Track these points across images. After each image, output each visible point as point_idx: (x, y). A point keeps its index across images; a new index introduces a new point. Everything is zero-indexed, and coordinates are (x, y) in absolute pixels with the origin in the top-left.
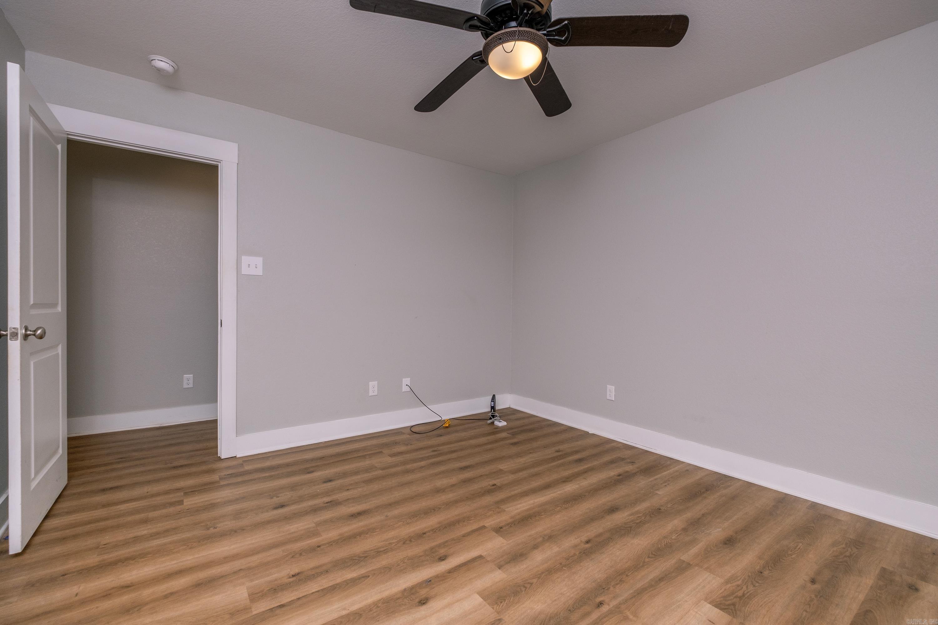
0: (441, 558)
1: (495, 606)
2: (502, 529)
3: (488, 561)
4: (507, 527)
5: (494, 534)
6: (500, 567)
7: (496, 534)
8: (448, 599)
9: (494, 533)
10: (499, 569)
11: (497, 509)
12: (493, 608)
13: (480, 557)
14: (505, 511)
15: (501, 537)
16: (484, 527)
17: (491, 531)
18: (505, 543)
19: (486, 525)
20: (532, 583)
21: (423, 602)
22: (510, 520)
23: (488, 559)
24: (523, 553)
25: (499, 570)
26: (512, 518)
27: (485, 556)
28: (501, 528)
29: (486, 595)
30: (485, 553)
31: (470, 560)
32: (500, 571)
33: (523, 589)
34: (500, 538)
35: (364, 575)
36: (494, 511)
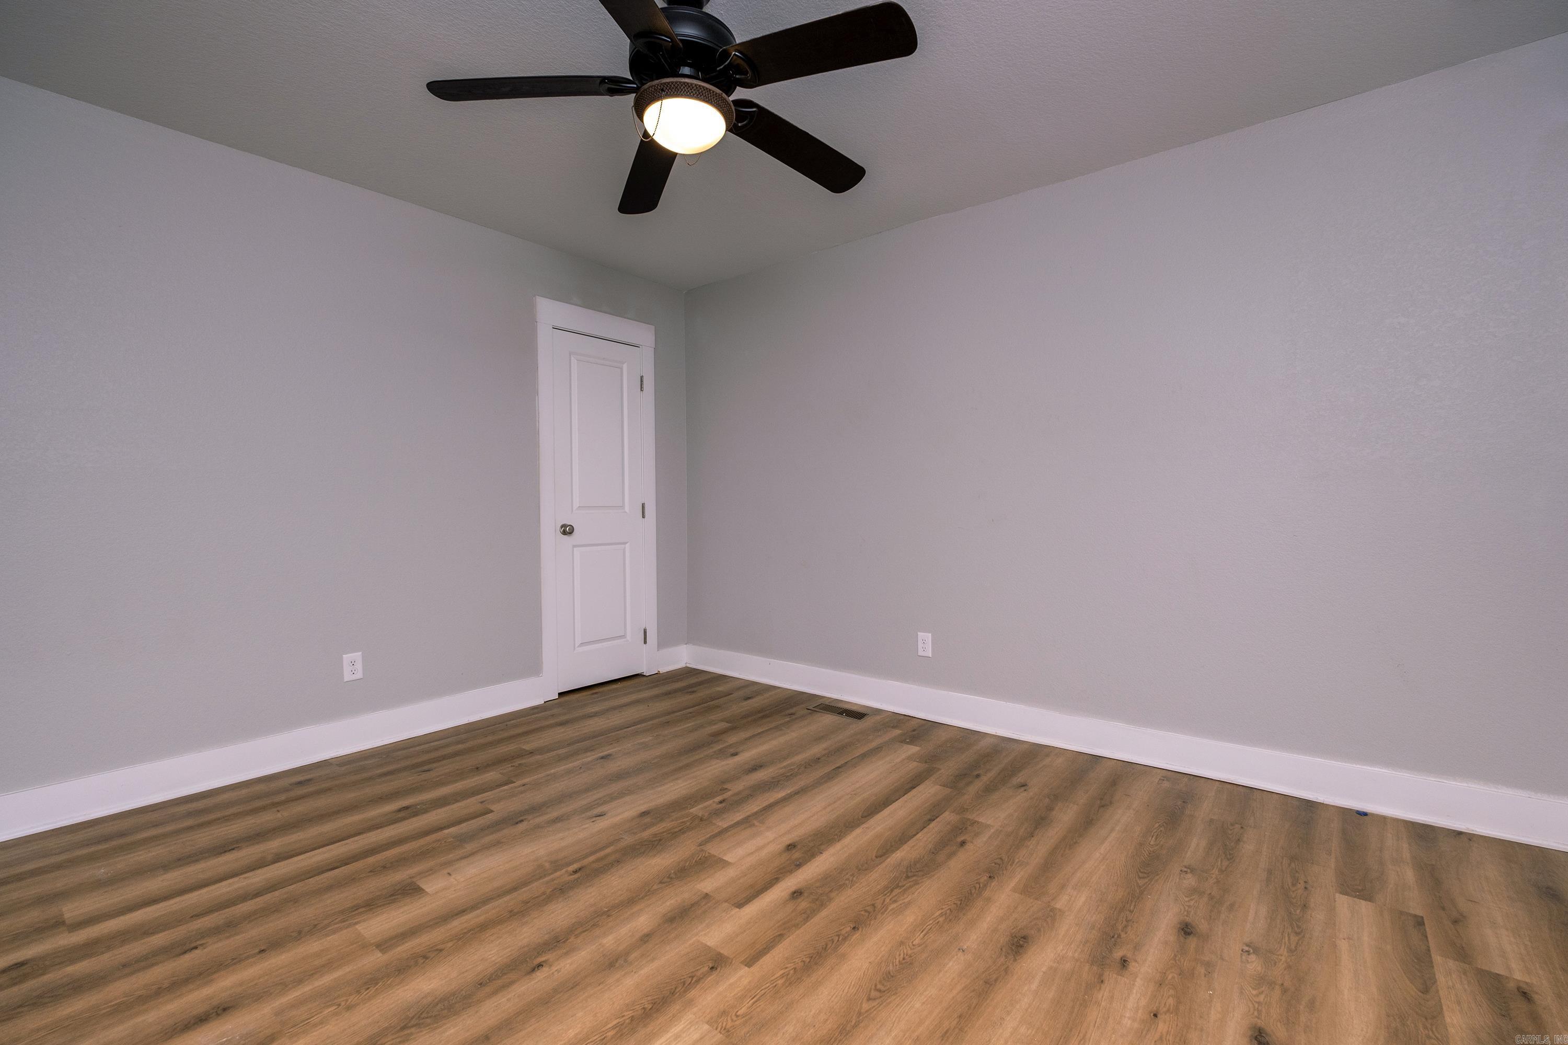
0: (798, 894)
1: (707, 855)
2: (711, 966)
3: (726, 901)
4: (699, 973)
5: (725, 952)
6: (706, 896)
7: (722, 952)
8: (764, 853)
9: (726, 954)
10: (707, 894)
11: (730, 1024)
12: (709, 853)
13: (740, 905)
14: (707, 1023)
15: (710, 948)
16: (749, 963)
17: (732, 957)
18: (701, 935)
19: (745, 970)
20: (659, 884)
21: (791, 847)
22: (692, 993)
23: (726, 905)
24: (670, 923)
25: (707, 892)
26: (691, 1003)
27: (733, 908)
28: (712, 968)
29: (721, 863)
30: (733, 912)
31: (753, 899)
32: (705, 891)
33: (672, 876)
34: (713, 944)
35: (884, 857)
36: (737, 1016)
